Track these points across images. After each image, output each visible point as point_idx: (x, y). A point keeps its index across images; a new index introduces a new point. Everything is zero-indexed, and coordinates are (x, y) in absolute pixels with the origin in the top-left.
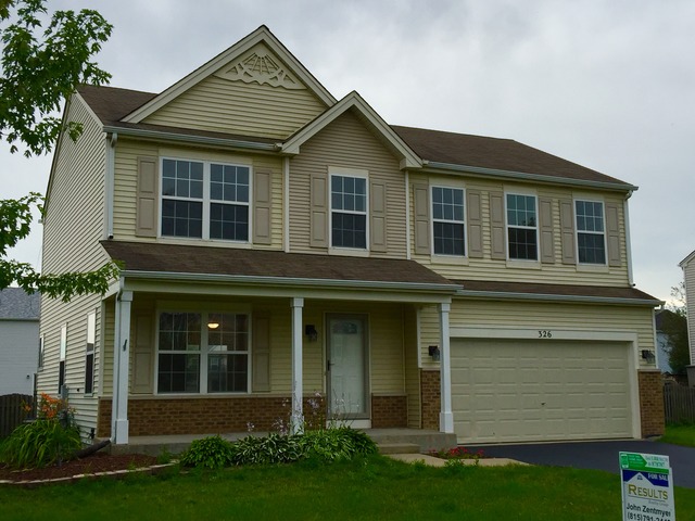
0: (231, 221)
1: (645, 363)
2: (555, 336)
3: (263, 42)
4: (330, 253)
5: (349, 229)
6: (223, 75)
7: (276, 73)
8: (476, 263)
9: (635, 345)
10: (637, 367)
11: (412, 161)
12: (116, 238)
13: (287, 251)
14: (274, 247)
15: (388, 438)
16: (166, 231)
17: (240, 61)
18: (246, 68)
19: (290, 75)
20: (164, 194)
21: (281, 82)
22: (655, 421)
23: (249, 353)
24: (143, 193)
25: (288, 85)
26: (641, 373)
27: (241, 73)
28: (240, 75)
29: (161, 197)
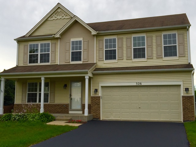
0: (45, 58)
1: (185, 93)
2: (143, 84)
3: (59, 7)
4: (71, 64)
5: (76, 56)
6: (49, 19)
7: (63, 15)
8: (120, 62)
9: (182, 86)
10: (182, 94)
11: (94, 32)
12: (19, 65)
13: (59, 64)
14: (56, 64)
15: (65, 116)
16: (30, 62)
17: (54, 14)
18: (55, 16)
19: (67, 15)
20: (30, 53)
21: (64, 17)
22: (189, 115)
23: (49, 92)
24: (25, 54)
25: (67, 17)
26: (183, 97)
27: (54, 17)
28: (54, 18)
29: (29, 54)
